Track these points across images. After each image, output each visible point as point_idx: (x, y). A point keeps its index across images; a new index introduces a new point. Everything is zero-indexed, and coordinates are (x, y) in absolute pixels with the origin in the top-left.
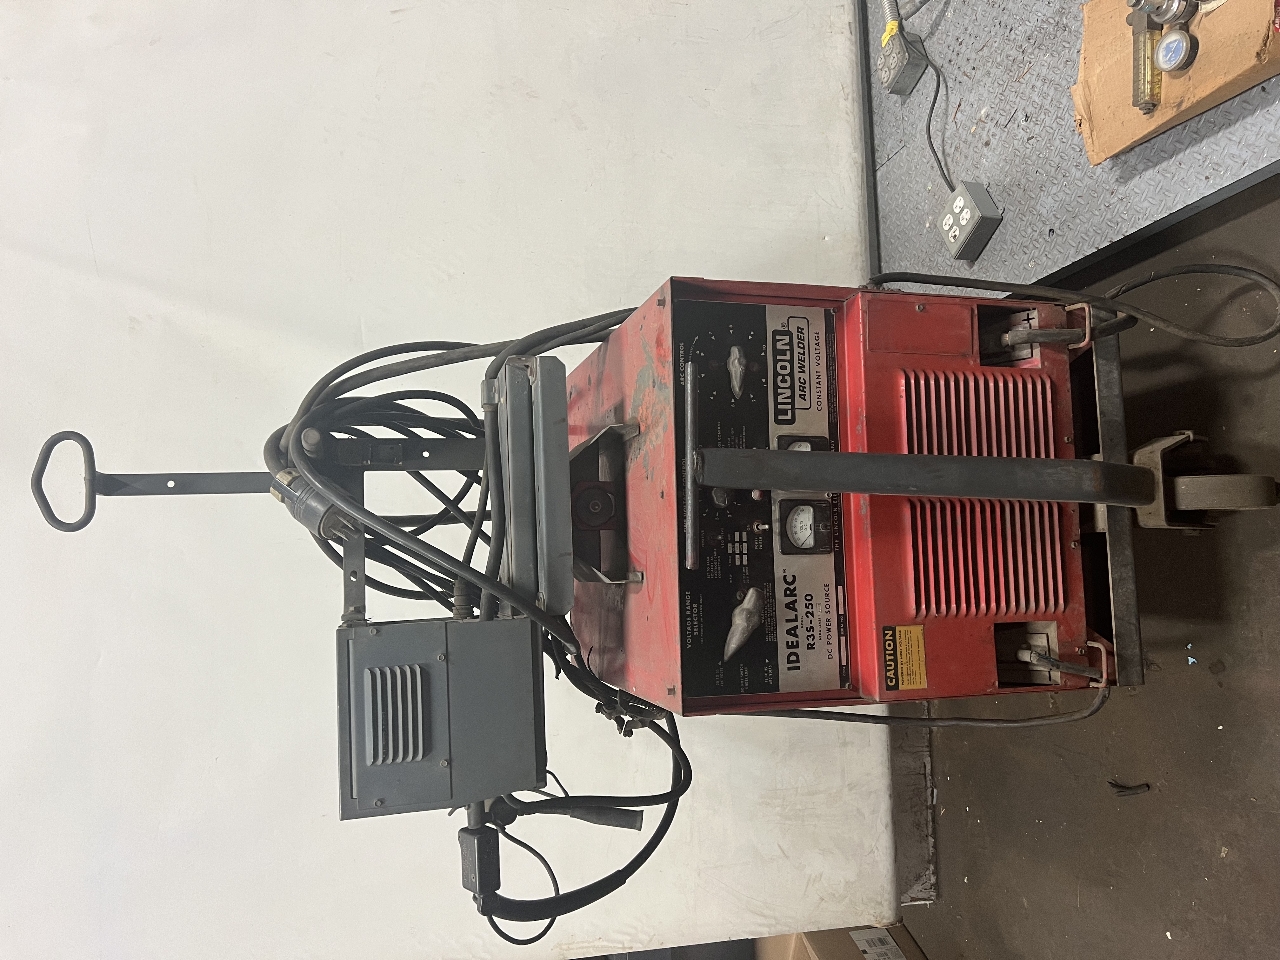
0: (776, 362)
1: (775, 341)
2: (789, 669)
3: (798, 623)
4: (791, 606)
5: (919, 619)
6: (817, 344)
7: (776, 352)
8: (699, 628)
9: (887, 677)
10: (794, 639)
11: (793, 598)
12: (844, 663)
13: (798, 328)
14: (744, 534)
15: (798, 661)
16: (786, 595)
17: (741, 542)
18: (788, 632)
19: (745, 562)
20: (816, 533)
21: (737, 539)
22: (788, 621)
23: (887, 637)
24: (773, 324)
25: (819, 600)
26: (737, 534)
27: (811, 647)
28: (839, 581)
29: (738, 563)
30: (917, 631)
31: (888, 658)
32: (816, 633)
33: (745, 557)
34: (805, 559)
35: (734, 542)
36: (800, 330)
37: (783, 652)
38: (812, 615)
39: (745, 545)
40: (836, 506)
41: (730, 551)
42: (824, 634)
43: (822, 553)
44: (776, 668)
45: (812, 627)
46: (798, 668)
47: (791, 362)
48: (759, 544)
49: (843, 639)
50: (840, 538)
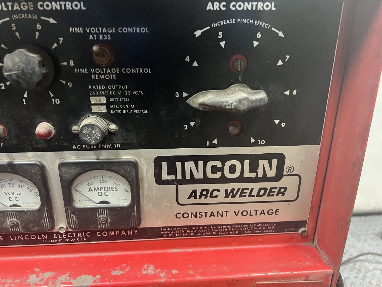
6: (263, 212)
7: (254, 159)
13: (285, 189)
24: (294, 154)
36: (283, 191)
47: (241, 179)
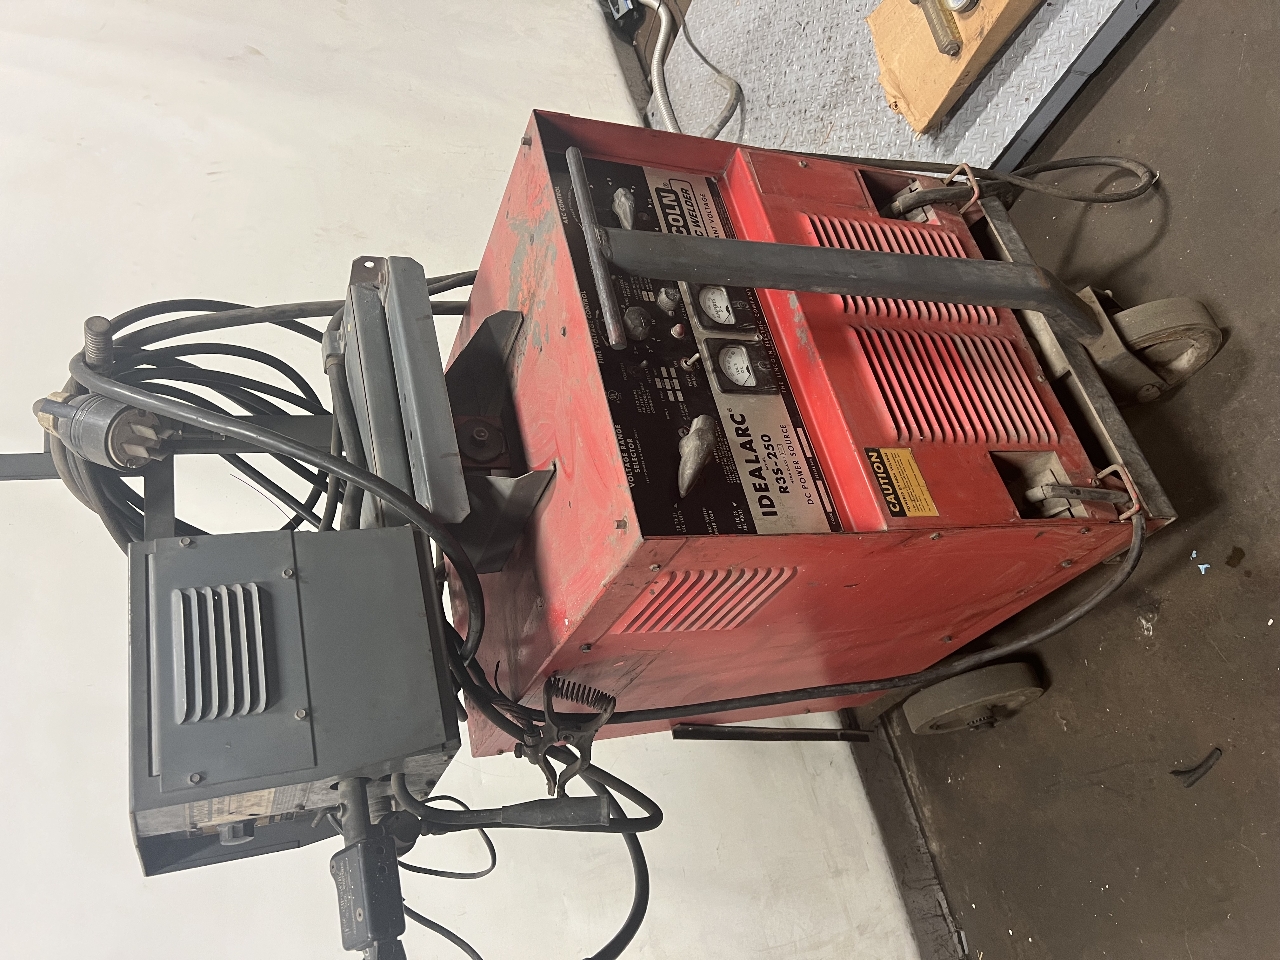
0: (666, 215)
1: (660, 199)
2: (764, 514)
3: (761, 464)
4: (748, 446)
5: (903, 442)
6: (706, 204)
7: (664, 207)
8: (640, 464)
9: (889, 503)
10: (762, 482)
11: (747, 439)
12: (829, 509)
13: (682, 189)
14: (672, 370)
15: (772, 505)
16: (738, 435)
17: (670, 378)
18: (752, 473)
19: (681, 398)
20: (756, 372)
21: (665, 374)
22: (747, 461)
23: (873, 459)
24: (653, 183)
25: (777, 439)
26: (663, 369)
27: (784, 490)
28: (797, 423)
29: (672, 398)
30: (905, 454)
31: (882, 481)
32: (786, 475)
33: (679, 394)
34: (751, 399)
35: (662, 378)
36: (684, 191)
37: (752, 497)
38: (775, 455)
39: (676, 382)
40: (770, 349)
41: (659, 386)
42: (796, 478)
43: (769, 393)
44: (747, 512)
45: (778, 470)
46: (775, 513)
47: (682, 215)
48: (693, 382)
49: (819, 483)
50: (784, 379)
